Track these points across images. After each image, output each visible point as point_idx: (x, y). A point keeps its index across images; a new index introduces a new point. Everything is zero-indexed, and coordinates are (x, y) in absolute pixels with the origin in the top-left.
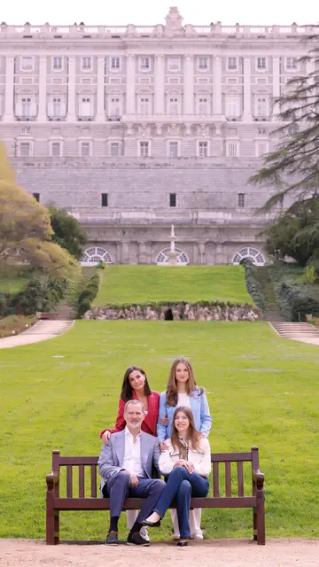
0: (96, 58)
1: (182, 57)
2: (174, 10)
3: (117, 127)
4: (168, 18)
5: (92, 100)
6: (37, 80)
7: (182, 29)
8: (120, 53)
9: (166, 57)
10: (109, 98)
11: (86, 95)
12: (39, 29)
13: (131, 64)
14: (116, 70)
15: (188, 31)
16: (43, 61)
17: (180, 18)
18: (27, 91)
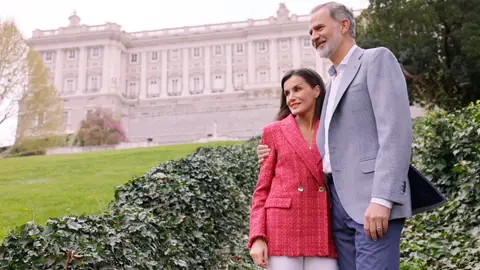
0: (225, 46)
1: (290, 39)
2: (282, 6)
3: (242, 95)
4: (278, 12)
5: (223, 76)
6: (182, 66)
7: (289, 19)
8: (243, 41)
9: (278, 40)
10: (236, 75)
11: (218, 73)
12: (183, 30)
13: (251, 48)
14: (240, 54)
15: (294, 19)
16: (186, 52)
17: (287, 11)
18: (175, 75)
